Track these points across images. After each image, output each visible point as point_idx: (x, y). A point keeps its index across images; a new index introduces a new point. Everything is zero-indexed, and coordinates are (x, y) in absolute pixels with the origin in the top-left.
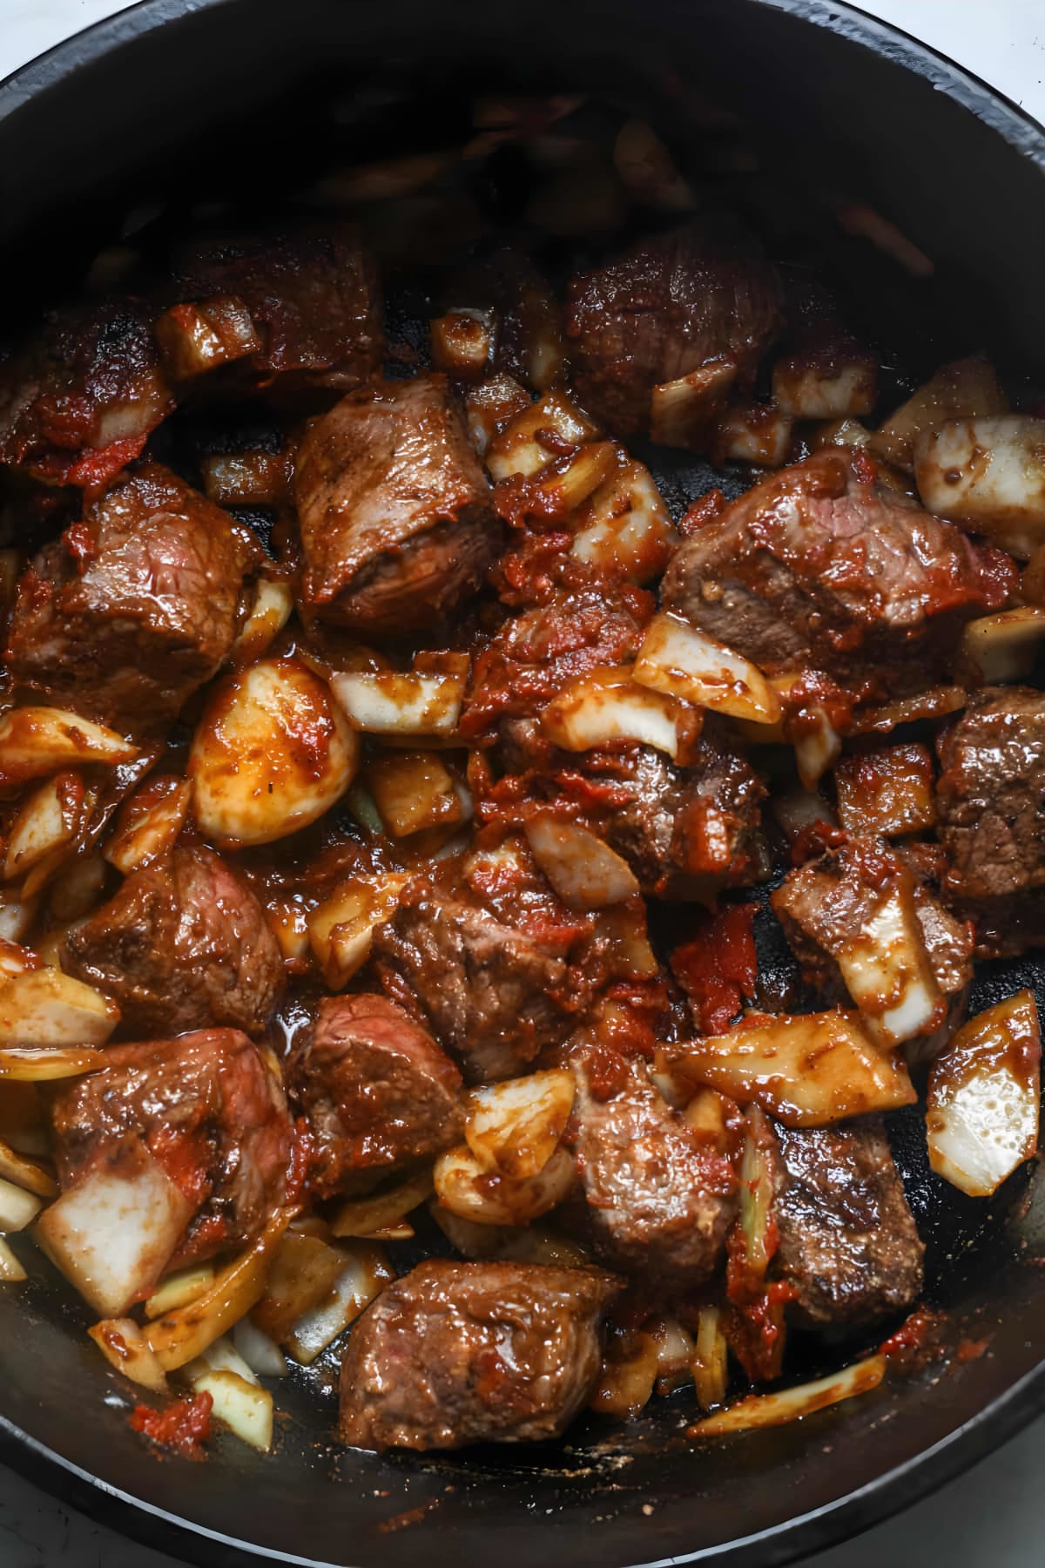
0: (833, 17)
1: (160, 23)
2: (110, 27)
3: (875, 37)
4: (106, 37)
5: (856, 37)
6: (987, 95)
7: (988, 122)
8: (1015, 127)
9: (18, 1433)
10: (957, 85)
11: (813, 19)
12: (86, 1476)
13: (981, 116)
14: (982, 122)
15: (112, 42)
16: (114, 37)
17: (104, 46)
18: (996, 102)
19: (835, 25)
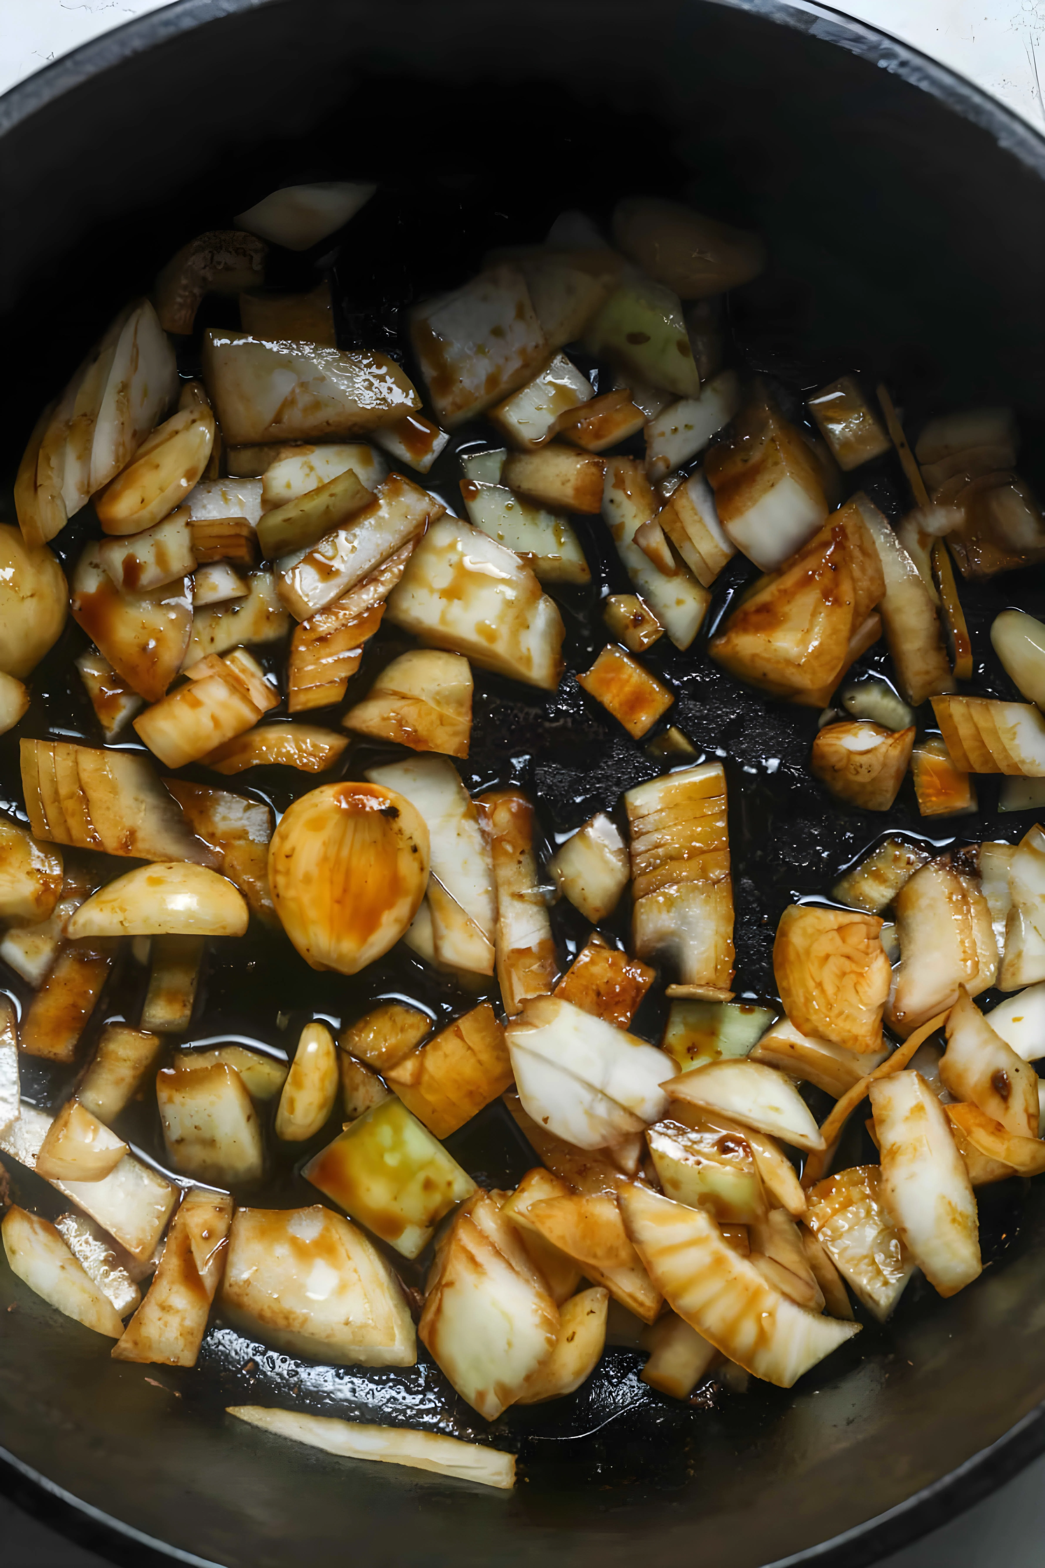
0: (903, 64)
4: (167, 23)
5: (924, 86)
10: (1022, 143)
11: (882, 64)
19: (903, 71)
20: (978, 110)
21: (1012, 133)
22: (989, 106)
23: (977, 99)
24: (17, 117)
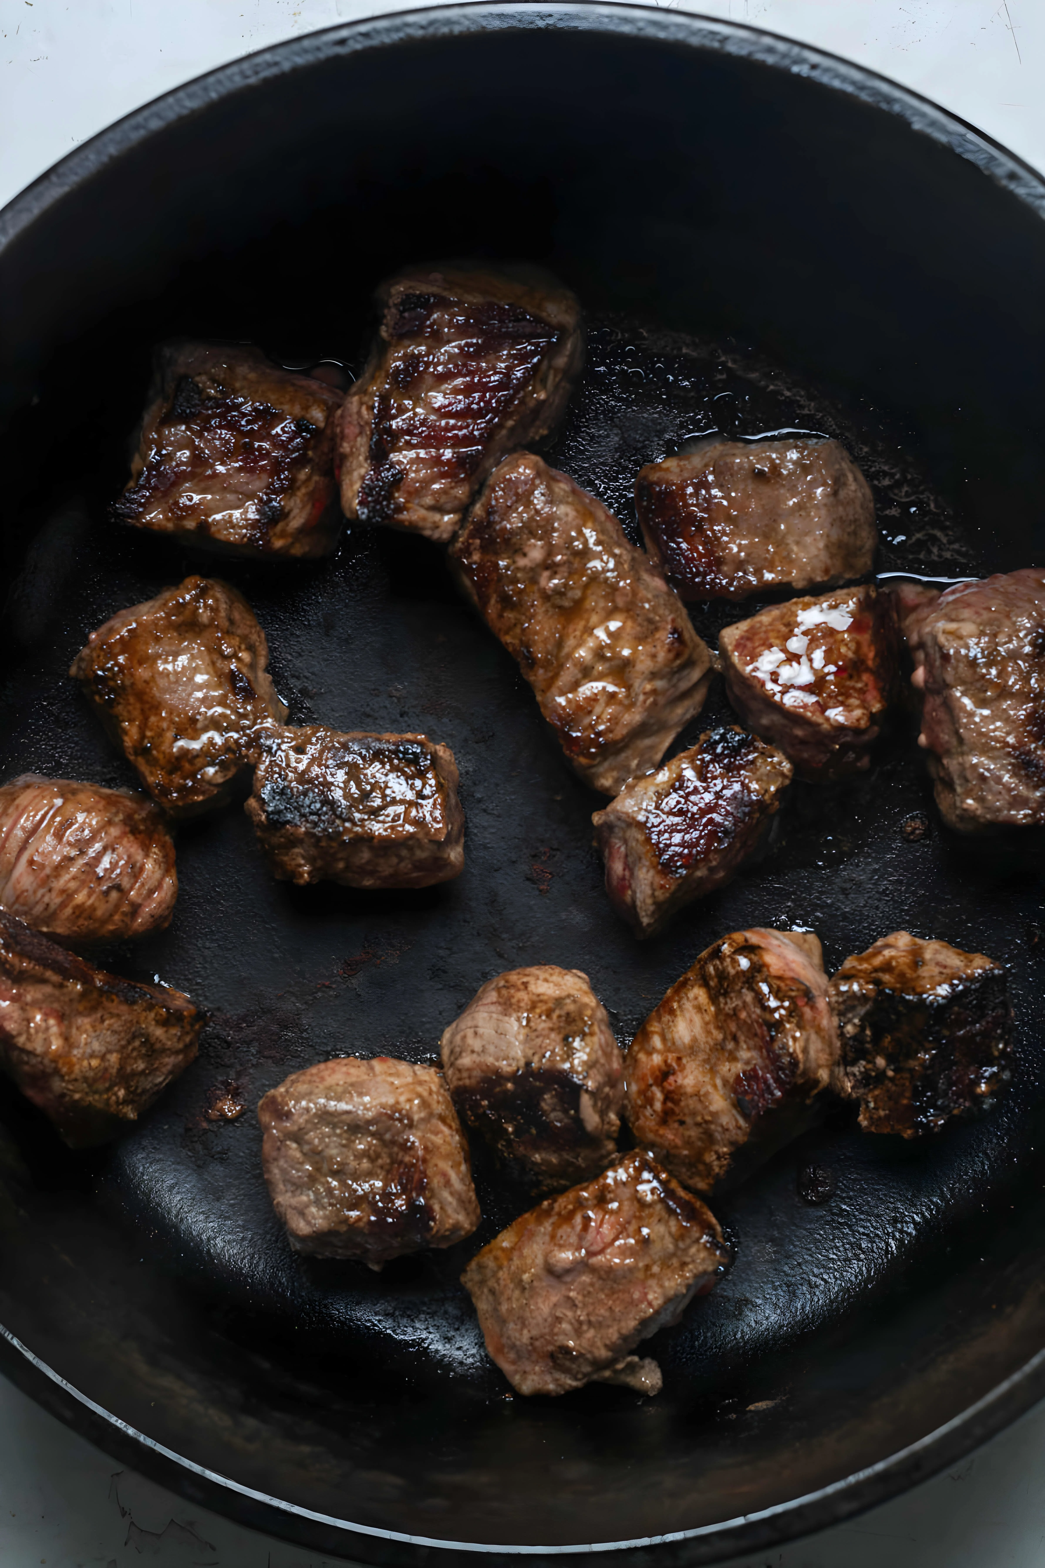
0: (814, 67)
1: (185, 112)
2: (139, 119)
3: (853, 83)
4: (137, 127)
5: (837, 84)
6: (961, 129)
7: (966, 156)
8: (992, 158)
9: (131, 1431)
10: (933, 123)
11: (795, 69)
12: (196, 1468)
13: (958, 150)
14: (959, 156)
15: (142, 133)
16: (144, 127)
17: (136, 136)
18: (971, 136)
19: (815, 74)
20: (890, 100)
21: (923, 115)
22: (897, 94)
23: (884, 88)
24: (12, 232)
